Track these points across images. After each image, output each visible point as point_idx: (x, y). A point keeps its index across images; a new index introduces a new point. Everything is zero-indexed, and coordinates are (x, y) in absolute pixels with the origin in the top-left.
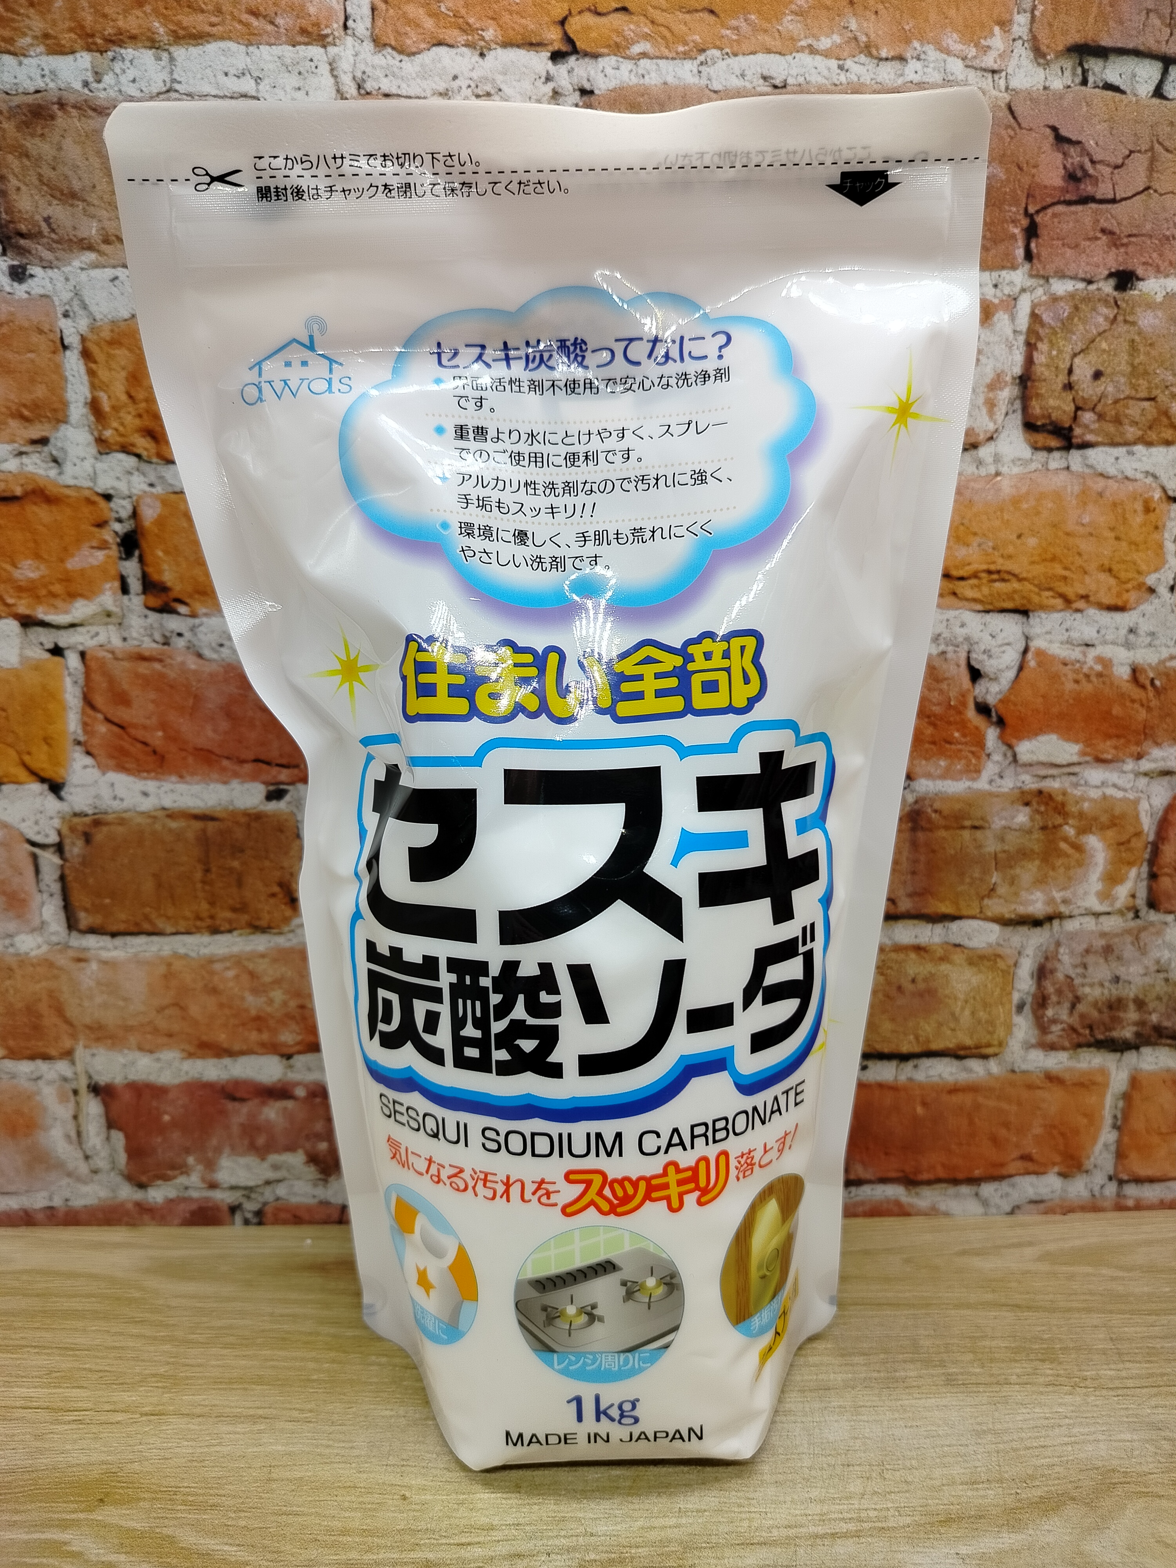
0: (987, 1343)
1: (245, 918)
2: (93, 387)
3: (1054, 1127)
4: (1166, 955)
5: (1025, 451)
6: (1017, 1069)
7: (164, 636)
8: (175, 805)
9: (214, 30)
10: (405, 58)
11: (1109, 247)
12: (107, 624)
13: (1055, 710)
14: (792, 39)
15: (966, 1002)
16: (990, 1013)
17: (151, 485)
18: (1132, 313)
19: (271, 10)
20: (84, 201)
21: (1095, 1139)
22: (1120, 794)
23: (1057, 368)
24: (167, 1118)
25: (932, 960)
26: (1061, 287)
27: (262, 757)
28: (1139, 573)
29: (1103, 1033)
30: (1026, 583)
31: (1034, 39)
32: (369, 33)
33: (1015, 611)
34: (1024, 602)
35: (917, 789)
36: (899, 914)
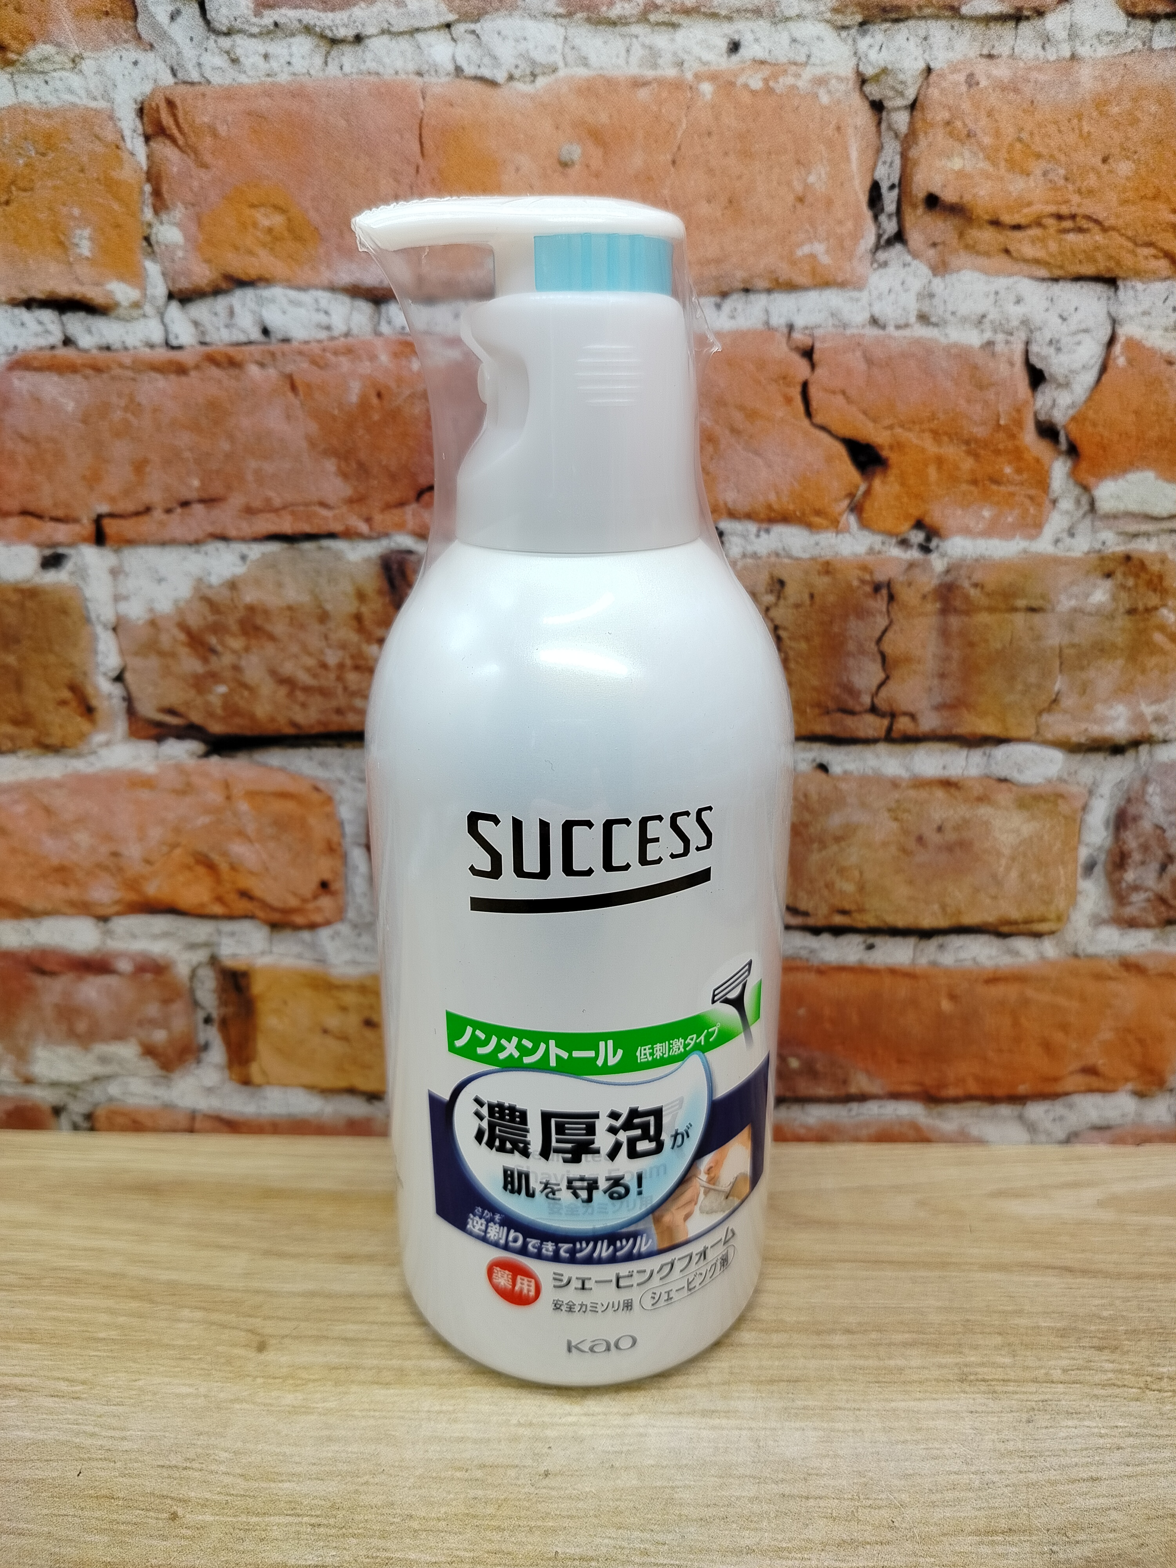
0: (1023, 1321)
1: (30, 733)
3: (1129, 1030)
5: (1119, 23)
6: (1080, 952)
13: (1153, 434)
15: (1013, 859)
16: (1045, 876)
25: (966, 801)
27: (31, 509)
30: (1114, 234)
33: (1097, 279)
34: (1112, 264)
35: (950, 551)
36: (921, 735)
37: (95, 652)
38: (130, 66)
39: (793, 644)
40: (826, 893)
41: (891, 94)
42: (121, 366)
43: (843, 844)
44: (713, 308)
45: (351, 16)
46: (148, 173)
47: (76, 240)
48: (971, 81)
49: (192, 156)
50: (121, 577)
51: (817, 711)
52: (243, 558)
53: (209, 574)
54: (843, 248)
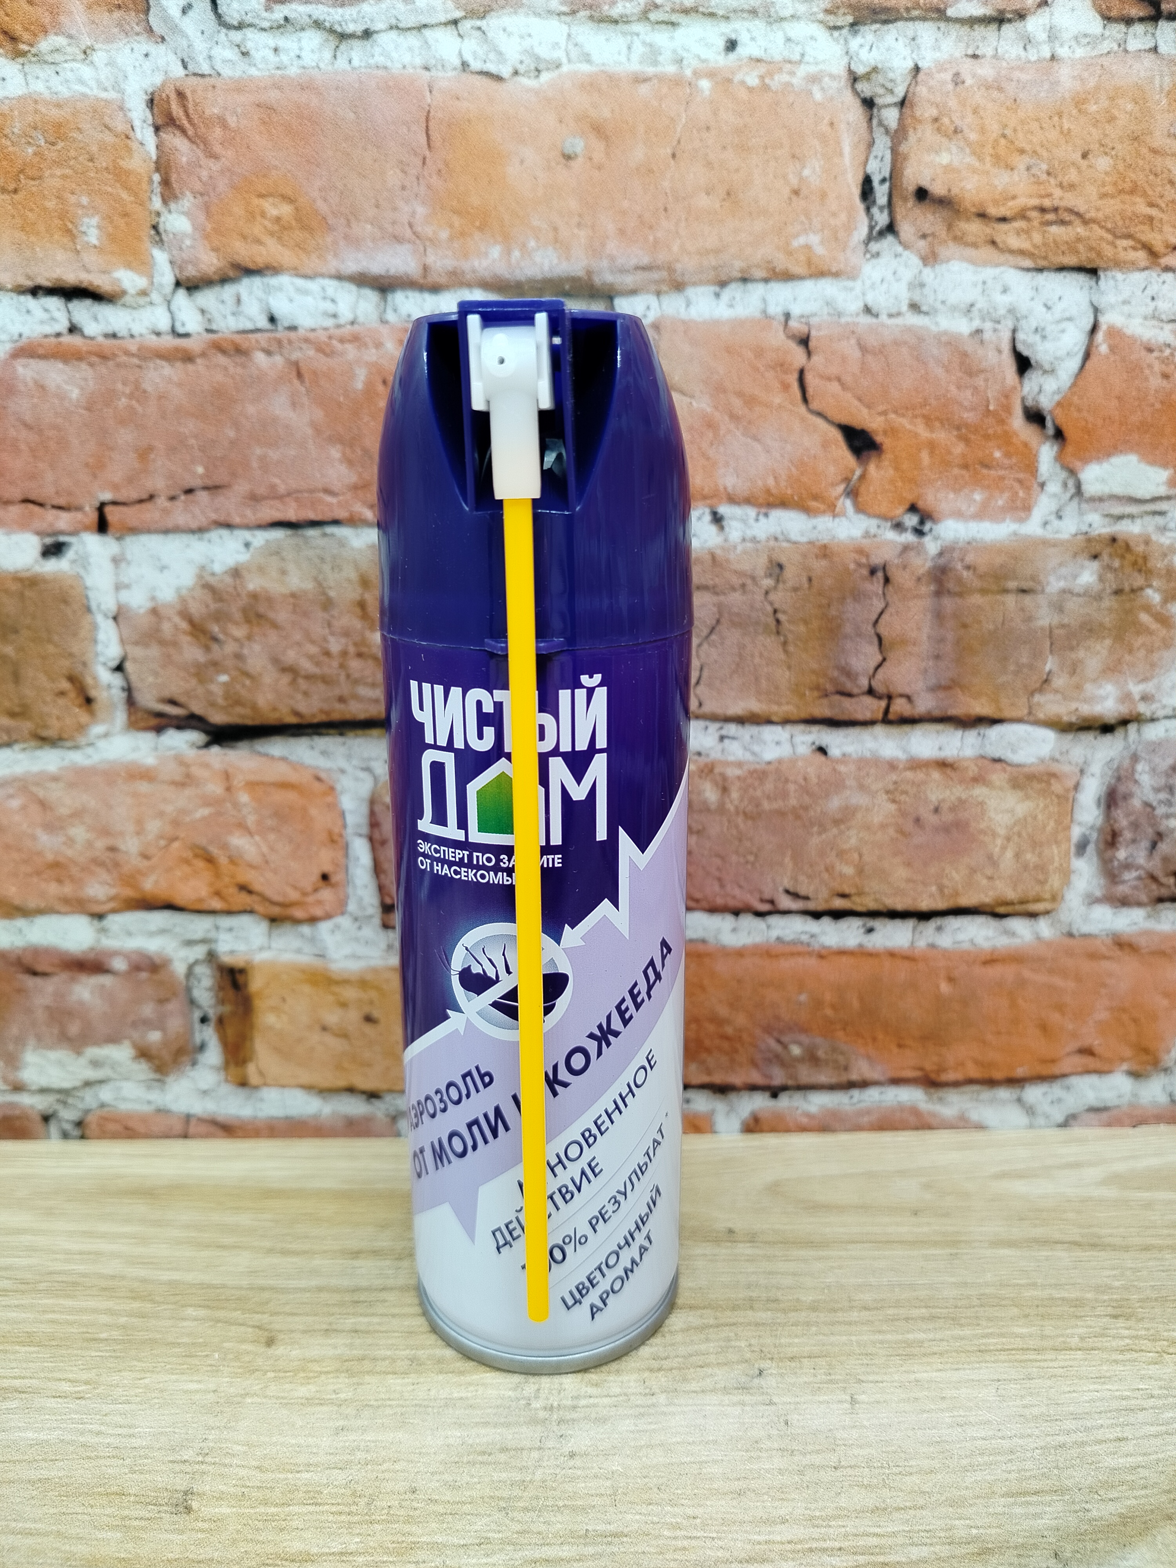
1: (27, 726)
3: (1124, 1010)
5: (1093, 24)
6: (1075, 932)
13: (1135, 418)
15: (1008, 839)
16: (1040, 855)
25: (961, 781)
27: (33, 497)
30: (1095, 227)
33: (1080, 269)
34: (1093, 255)
35: (942, 534)
36: (917, 717)
37: (95, 641)
38: (141, 58)
39: (792, 628)
40: (826, 876)
41: (881, 91)
42: (127, 353)
43: (842, 827)
44: (713, 297)
45: (359, 12)
46: (156, 163)
47: (83, 229)
48: (957, 80)
49: (202, 146)
50: (123, 565)
51: (816, 694)
52: (247, 545)
53: (212, 561)
54: (836, 239)
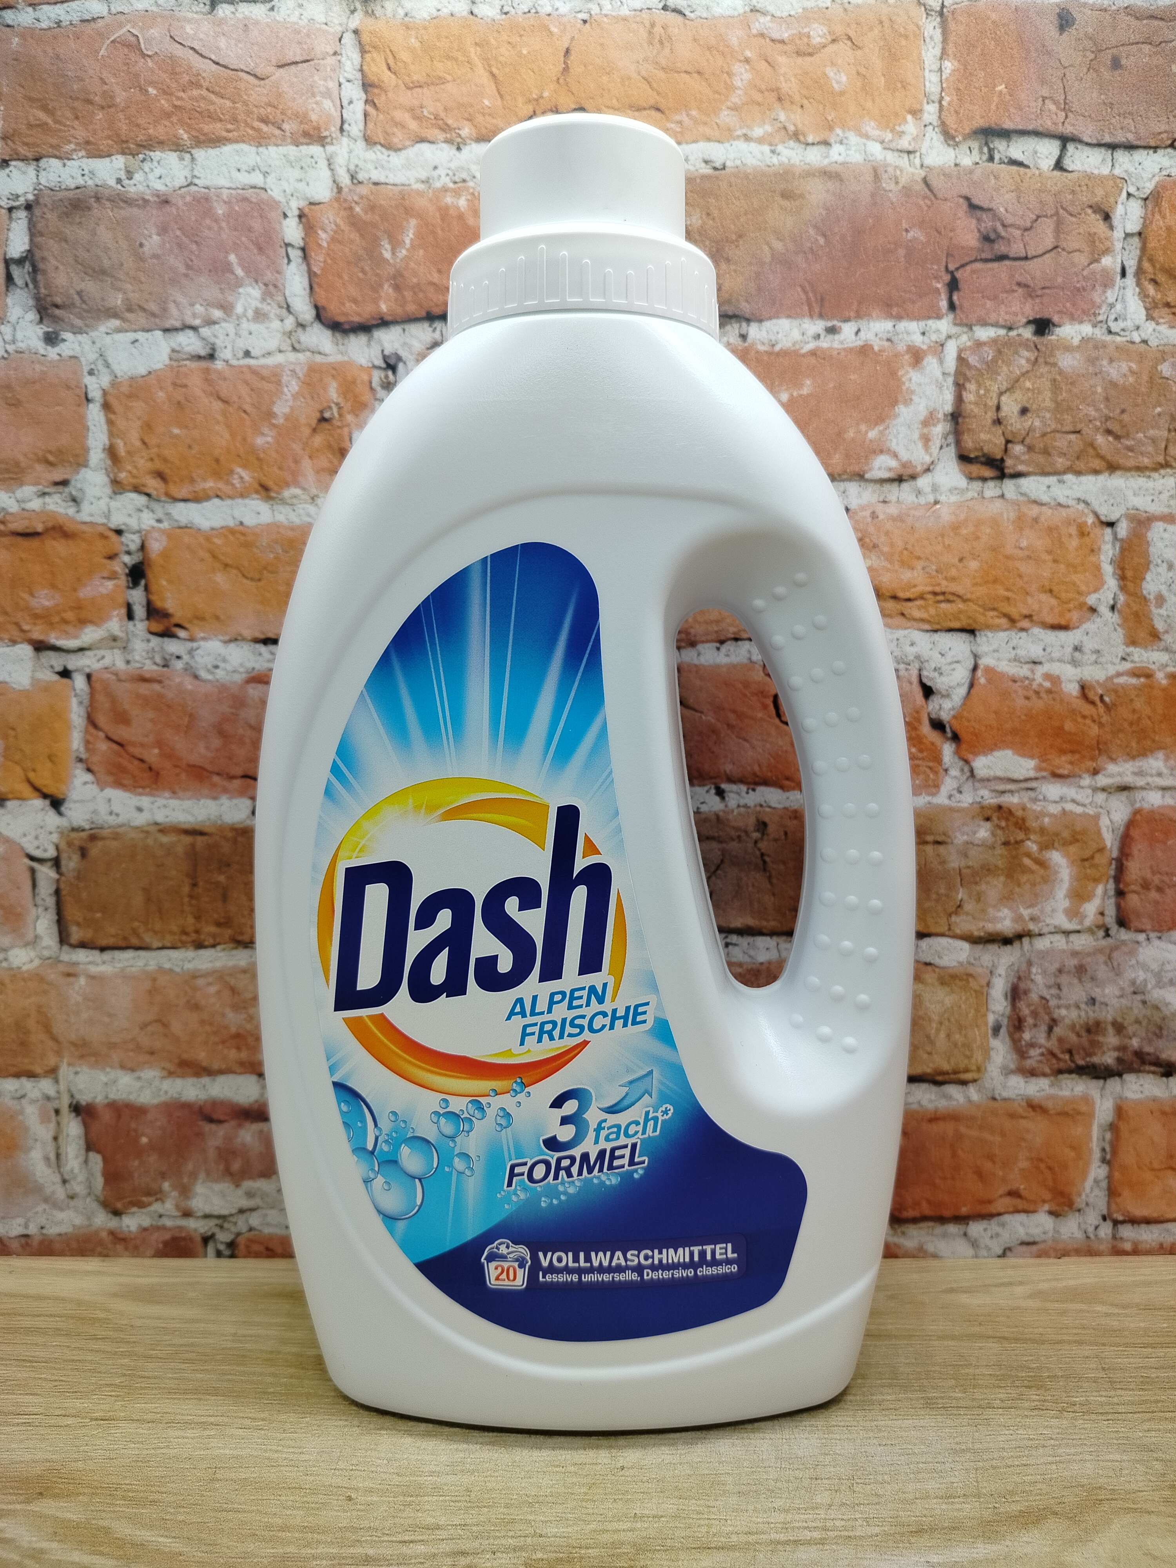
1: (228, 932)
2: (111, 434)
3: (1041, 1160)
4: (1141, 975)
5: (962, 482)
6: (997, 1097)
7: (165, 659)
8: (167, 820)
9: (230, 135)
10: (392, 153)
11: (1026, 299)
12: (112, 648)
13: (1008, 726)
14: (729, 130)
15: (941, 1023)
16: (965, 1036)
17: (159, 521)
18: (1052, 355)
19: (279, 117)
20: (113, 276)
21: (1084, 1174)
22: (1079, 810)
23: (985, 405)
24: (144, 1140)
26: (984, 334)
27: (250, 773)
28: (1080, 593)
29: (1083, 1059)
30: (971, 604)
31: (943, 124)
32: (361, 135)
33: (962, 630)
34: (971, 621)
44: (715, 650)
48: (874, 516)
